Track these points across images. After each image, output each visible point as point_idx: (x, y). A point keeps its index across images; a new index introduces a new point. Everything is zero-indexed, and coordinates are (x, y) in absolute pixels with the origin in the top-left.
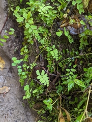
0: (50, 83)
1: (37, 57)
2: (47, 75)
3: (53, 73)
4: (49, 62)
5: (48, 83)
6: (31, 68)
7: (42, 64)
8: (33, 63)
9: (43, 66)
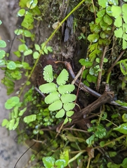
0: (76, 110)
1: (56, 26)
2: (71, 87)
3: (92, 86)
4: (91, 48)
5: (70, 114)
6: (36, 56)
7: (66, 51)
8: (43, 45)
9: (69, 60)
